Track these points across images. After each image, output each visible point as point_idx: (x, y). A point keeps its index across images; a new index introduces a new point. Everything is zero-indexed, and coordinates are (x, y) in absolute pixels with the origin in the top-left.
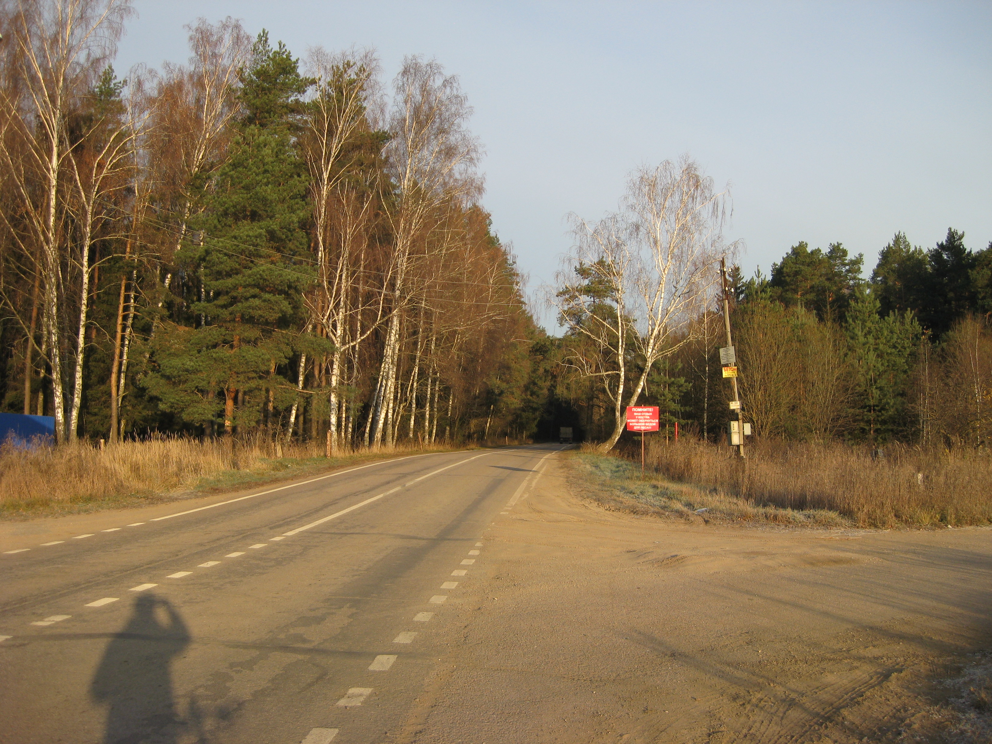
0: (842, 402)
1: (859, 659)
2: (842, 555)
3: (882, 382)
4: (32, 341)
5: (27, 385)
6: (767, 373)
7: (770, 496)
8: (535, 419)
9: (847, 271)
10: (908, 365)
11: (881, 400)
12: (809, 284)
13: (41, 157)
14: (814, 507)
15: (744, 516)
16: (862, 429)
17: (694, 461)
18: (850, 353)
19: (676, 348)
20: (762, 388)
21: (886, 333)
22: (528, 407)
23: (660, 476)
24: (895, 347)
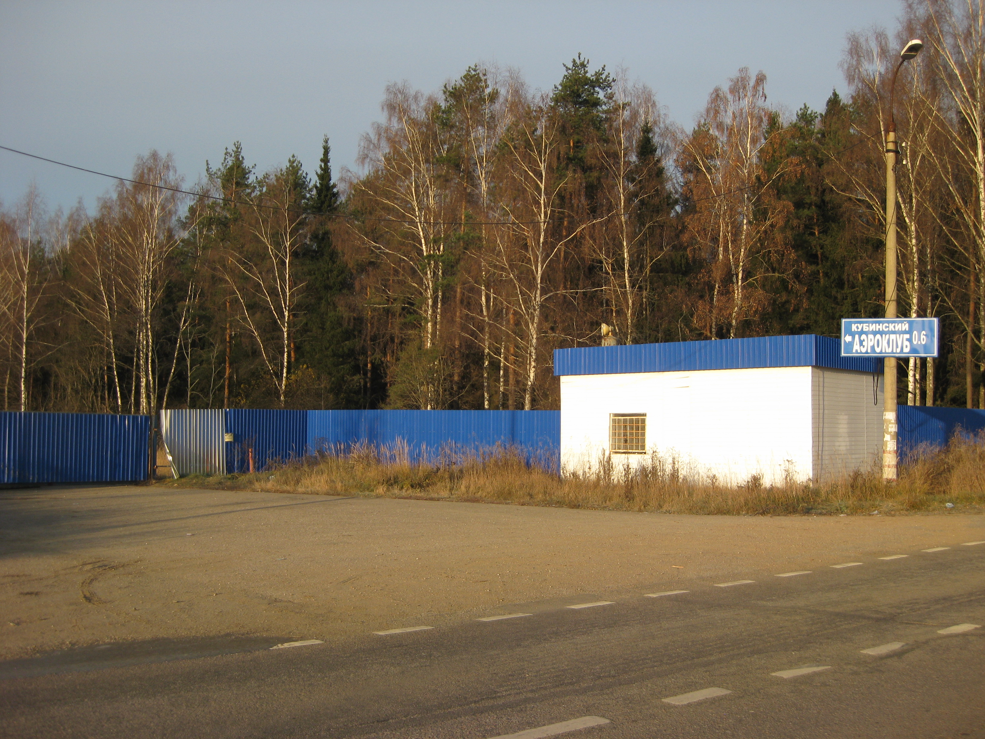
4: (970, 335)
5: (969, 379)
13: (967, 153)
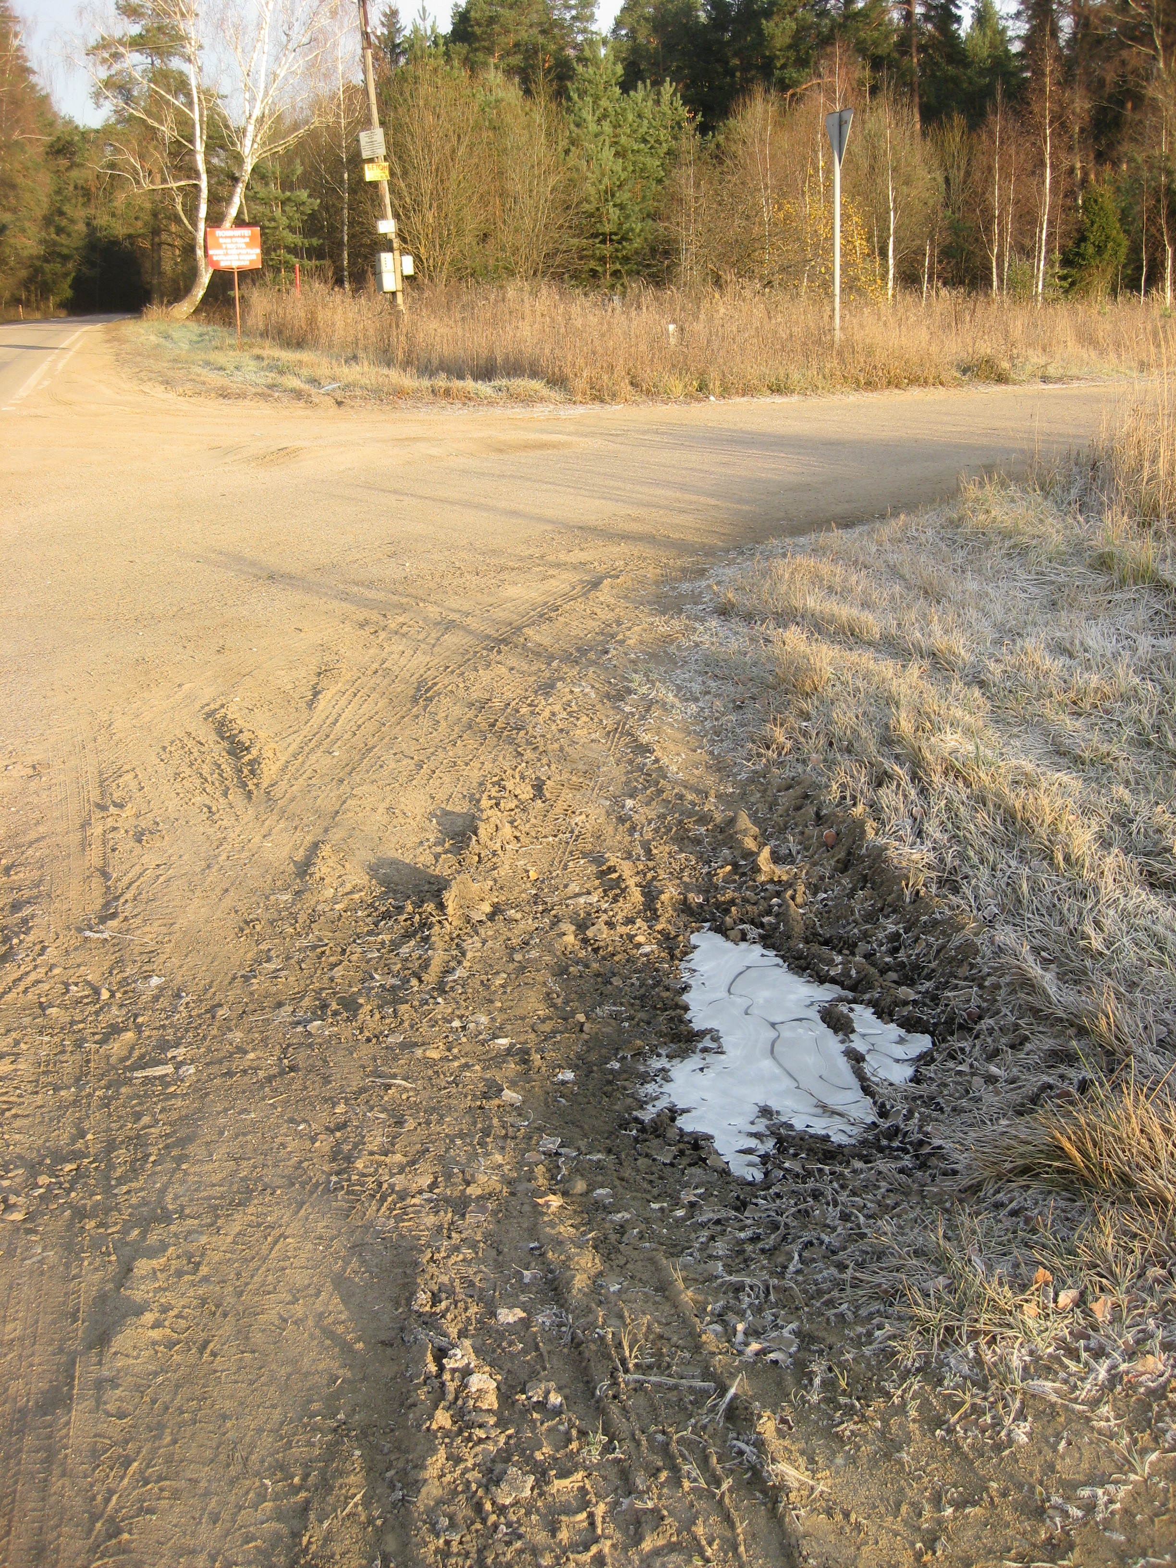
0: (561, 227)
1: (558, 565)
2: (546, 437)
3: (623, 196)
6: (442, 181)
7: (441, 362)
8: (66, 275)
9: (573, 18)
10: (664, 170)
11: (621, 224)
12: (511, 39)
14: (508, 375)
15: (399, 393)
16: (592, 270)
17: (322, 316)
18: (573, 149)
19: (291, 140)
20: (435, 205)
21: (630, 117)
22: (52, 254)
23: (268, 343)
24: (645, 141)
